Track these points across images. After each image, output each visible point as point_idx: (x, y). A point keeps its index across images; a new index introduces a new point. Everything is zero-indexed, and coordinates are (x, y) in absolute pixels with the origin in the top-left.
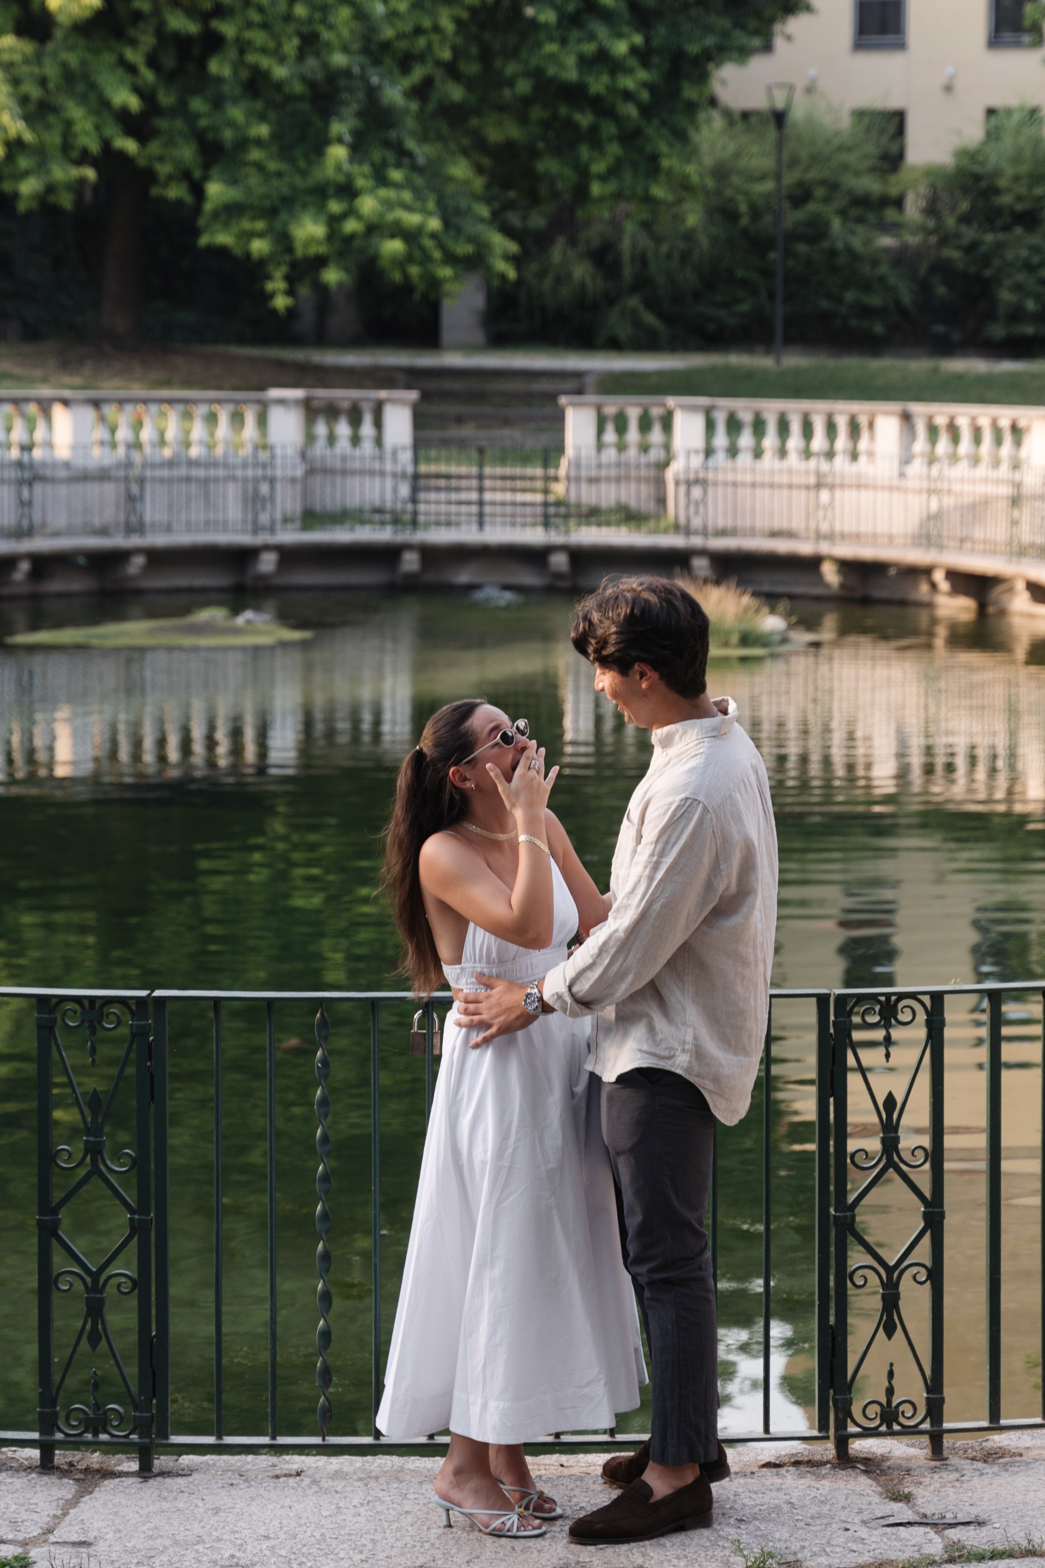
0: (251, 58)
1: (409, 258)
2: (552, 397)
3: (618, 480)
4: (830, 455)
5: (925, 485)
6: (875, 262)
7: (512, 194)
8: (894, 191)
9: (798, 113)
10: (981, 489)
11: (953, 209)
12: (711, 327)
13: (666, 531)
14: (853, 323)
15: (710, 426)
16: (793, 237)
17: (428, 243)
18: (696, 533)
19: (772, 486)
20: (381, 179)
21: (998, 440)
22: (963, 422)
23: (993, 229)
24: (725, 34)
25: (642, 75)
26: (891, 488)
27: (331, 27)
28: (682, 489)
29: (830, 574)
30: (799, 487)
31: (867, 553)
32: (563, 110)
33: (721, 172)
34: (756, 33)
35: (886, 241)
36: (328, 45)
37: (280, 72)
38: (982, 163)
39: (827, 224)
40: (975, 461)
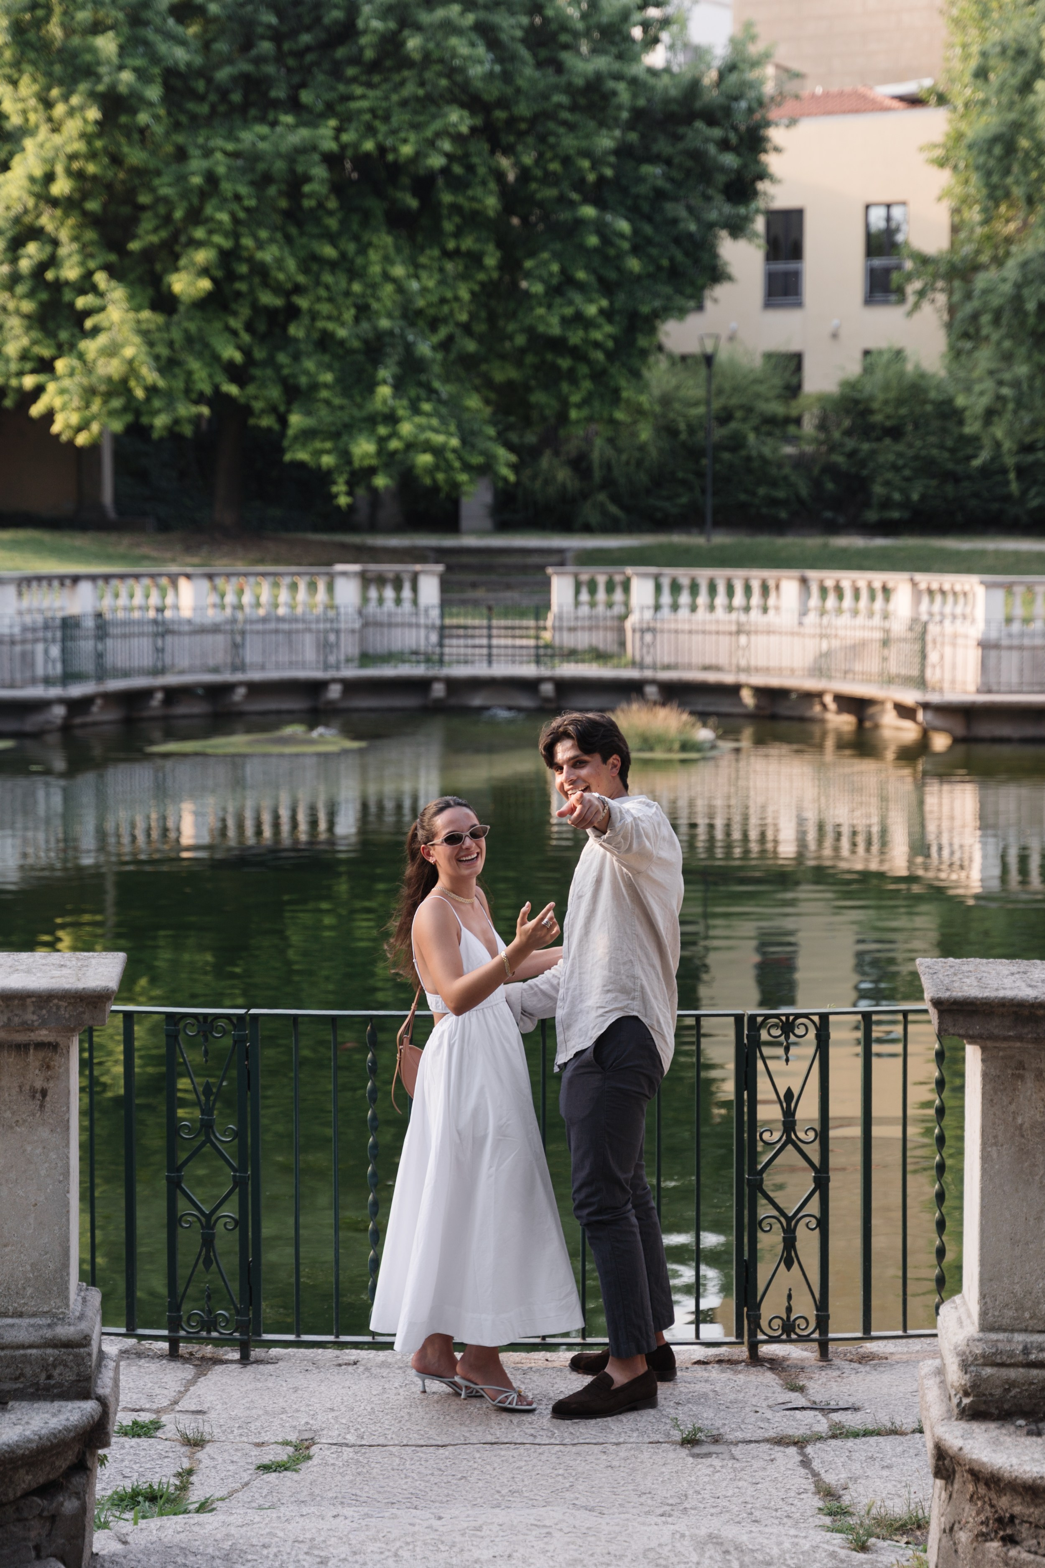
0: (320, 324)
1: (437, 467)
2: (542, 568)
3: (590, 629)
4: (747, 609)
5: (818, 631)
6: (780, 466)
7: (512, 419)
8: (794, 413)
9: (723, 356)
10: (860, 634)
11: (839, 425)
12: (659, 515)
13: (626, 666)
14: (764, 510)
15: (658, 588)
16: (719, 447)
17: (450, 456)
18: (648, 668)
19: (704, 632)
20: (415, 410)
21: (872, 597)
22: (846, 585)
23: (868, 440)
24: (669, 298)
25: (608, 329)
26: (793, 634)
27: (378, 299)
28: (638, 635)
29: (747, 697)
30: (724, 633)
31: (775, 682)
32: (549, 357)
33: (666, 401)
34: (691, 297)
35: (789, 450)
36: (377, 312)
37: (342, 333)
38: (861, 391)
39: (745, 438)
40: (855, 613)
